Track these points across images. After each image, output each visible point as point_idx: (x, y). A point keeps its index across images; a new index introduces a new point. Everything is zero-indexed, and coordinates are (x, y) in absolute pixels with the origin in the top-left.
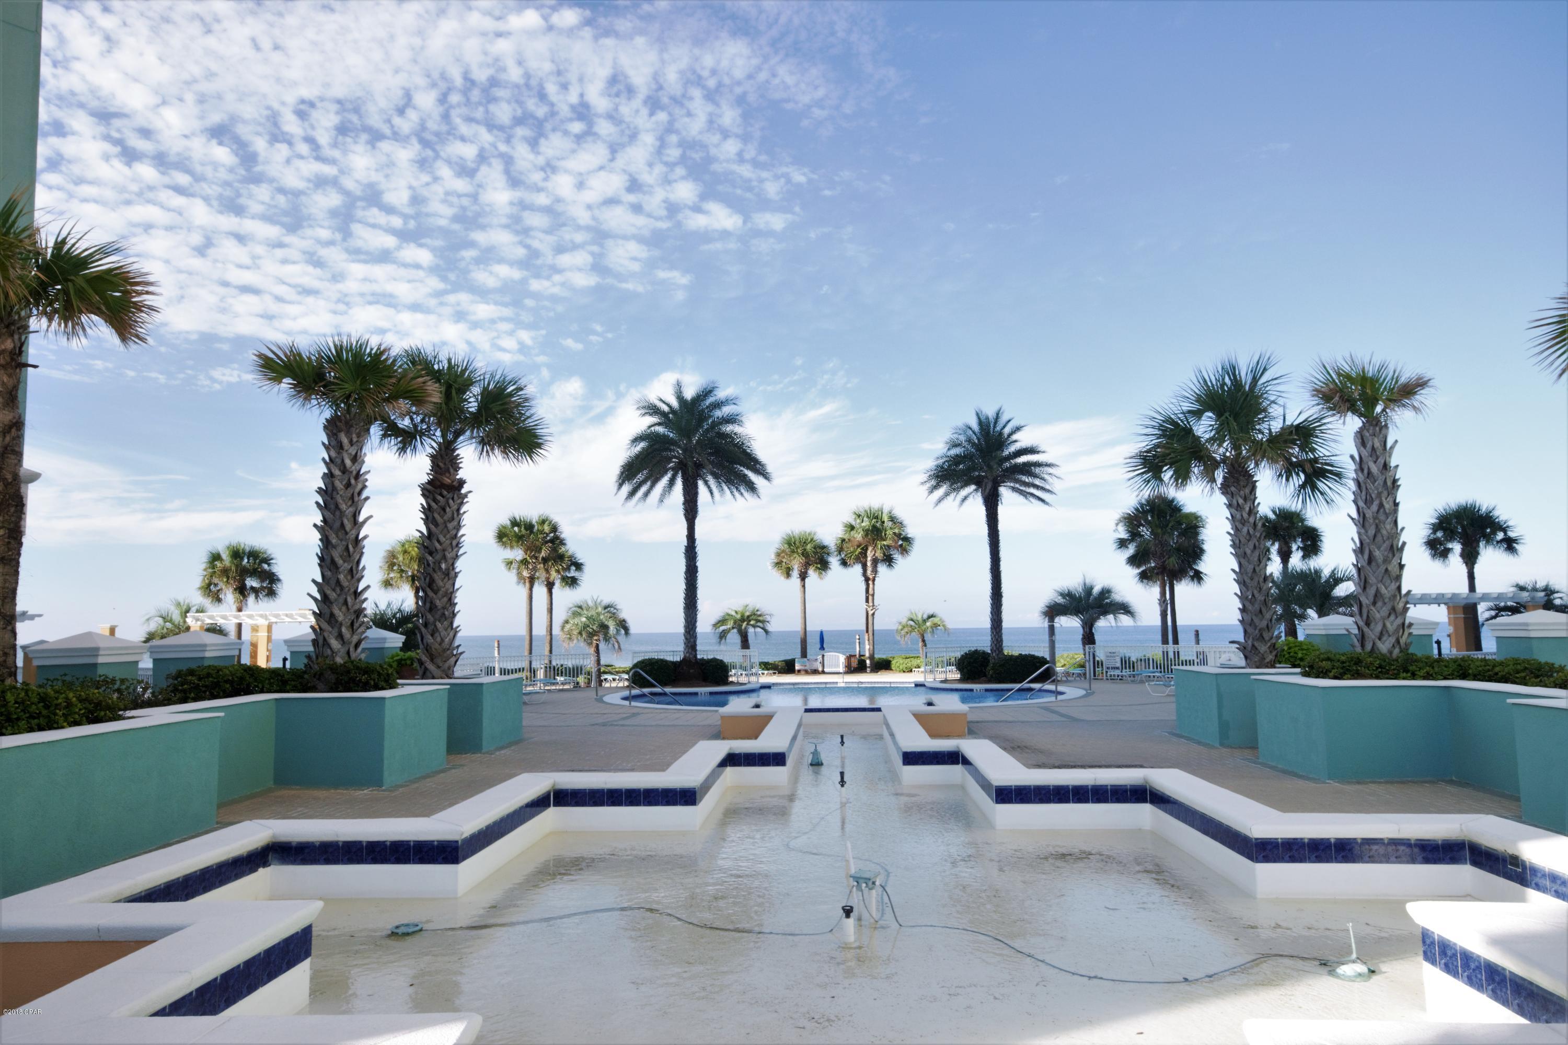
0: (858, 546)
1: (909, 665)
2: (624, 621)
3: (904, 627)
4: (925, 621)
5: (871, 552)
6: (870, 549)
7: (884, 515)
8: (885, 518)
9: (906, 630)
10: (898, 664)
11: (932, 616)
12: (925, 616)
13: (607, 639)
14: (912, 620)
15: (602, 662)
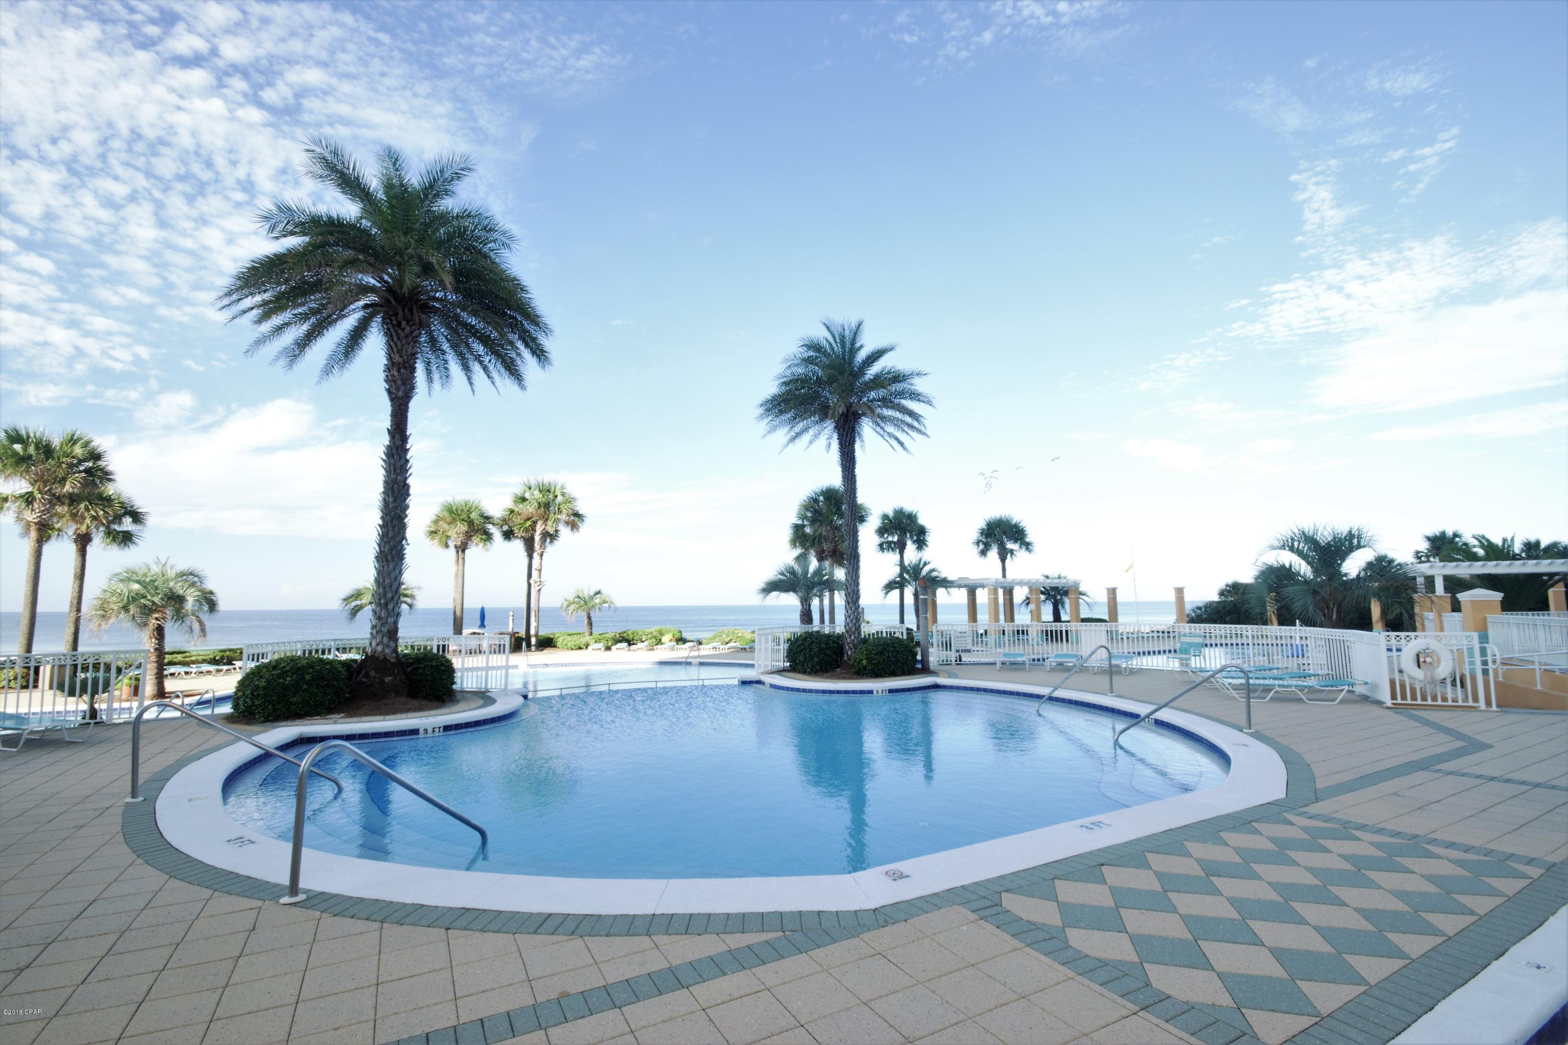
0: (528, 519)
1: (578, 642)
2: (211, 593)
3: (570, 604)
4: (591, 598)
5: (541, 526)
6: (540, 523)
7: (557, 490)
8: (558, 493)
9: (572, 607)
10: (565, 642)
11: (599, 593)
12: (592, 593)
13: (179, 616)
14: (579, 597)
15: (168, 648)
